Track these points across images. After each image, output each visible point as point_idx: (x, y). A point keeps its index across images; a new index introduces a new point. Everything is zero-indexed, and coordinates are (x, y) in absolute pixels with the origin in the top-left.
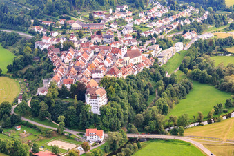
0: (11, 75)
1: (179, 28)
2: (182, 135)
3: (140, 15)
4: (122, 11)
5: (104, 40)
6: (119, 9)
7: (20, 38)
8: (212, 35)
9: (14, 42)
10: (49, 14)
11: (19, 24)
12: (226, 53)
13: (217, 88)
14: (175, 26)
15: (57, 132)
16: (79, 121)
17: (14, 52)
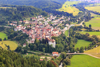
0: (10, 40)
1: (63, 23)
2: (83, 53)
3: (47, 19)
4: (40, 17)
5: (40, 27)
6: (39, 17)
7: (5, 28)
8: (74, 25)
9: (3, 29)
10: (14, 19)
11: (3, 23)
12: (81, 31)
13: (85, 40)
14: (61, 22)
15: (42, 54)
16: (49, 50)
17: (5, 33)
